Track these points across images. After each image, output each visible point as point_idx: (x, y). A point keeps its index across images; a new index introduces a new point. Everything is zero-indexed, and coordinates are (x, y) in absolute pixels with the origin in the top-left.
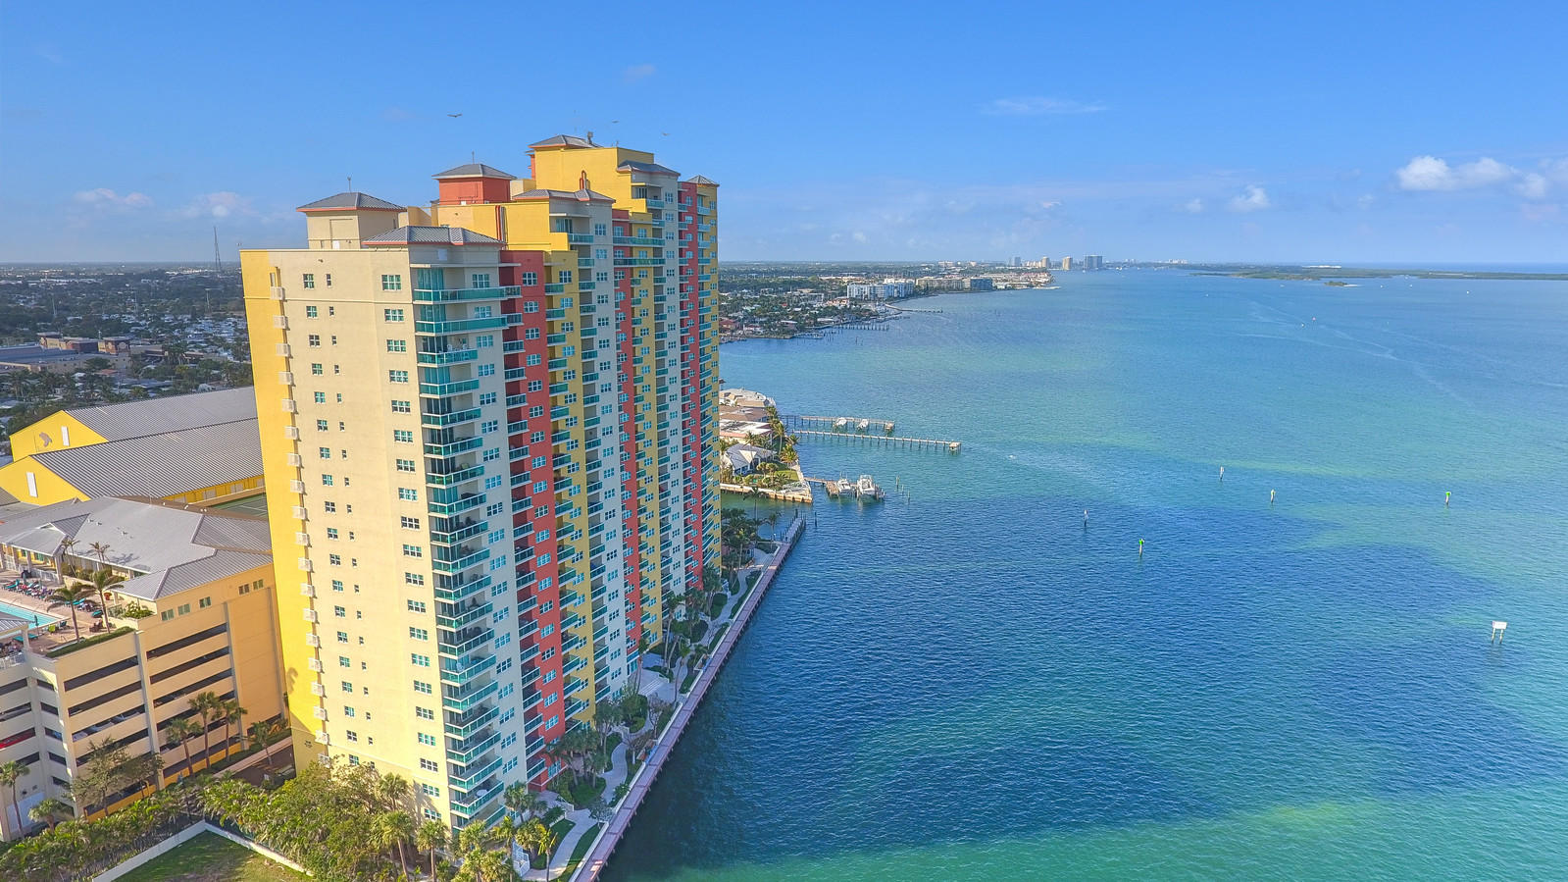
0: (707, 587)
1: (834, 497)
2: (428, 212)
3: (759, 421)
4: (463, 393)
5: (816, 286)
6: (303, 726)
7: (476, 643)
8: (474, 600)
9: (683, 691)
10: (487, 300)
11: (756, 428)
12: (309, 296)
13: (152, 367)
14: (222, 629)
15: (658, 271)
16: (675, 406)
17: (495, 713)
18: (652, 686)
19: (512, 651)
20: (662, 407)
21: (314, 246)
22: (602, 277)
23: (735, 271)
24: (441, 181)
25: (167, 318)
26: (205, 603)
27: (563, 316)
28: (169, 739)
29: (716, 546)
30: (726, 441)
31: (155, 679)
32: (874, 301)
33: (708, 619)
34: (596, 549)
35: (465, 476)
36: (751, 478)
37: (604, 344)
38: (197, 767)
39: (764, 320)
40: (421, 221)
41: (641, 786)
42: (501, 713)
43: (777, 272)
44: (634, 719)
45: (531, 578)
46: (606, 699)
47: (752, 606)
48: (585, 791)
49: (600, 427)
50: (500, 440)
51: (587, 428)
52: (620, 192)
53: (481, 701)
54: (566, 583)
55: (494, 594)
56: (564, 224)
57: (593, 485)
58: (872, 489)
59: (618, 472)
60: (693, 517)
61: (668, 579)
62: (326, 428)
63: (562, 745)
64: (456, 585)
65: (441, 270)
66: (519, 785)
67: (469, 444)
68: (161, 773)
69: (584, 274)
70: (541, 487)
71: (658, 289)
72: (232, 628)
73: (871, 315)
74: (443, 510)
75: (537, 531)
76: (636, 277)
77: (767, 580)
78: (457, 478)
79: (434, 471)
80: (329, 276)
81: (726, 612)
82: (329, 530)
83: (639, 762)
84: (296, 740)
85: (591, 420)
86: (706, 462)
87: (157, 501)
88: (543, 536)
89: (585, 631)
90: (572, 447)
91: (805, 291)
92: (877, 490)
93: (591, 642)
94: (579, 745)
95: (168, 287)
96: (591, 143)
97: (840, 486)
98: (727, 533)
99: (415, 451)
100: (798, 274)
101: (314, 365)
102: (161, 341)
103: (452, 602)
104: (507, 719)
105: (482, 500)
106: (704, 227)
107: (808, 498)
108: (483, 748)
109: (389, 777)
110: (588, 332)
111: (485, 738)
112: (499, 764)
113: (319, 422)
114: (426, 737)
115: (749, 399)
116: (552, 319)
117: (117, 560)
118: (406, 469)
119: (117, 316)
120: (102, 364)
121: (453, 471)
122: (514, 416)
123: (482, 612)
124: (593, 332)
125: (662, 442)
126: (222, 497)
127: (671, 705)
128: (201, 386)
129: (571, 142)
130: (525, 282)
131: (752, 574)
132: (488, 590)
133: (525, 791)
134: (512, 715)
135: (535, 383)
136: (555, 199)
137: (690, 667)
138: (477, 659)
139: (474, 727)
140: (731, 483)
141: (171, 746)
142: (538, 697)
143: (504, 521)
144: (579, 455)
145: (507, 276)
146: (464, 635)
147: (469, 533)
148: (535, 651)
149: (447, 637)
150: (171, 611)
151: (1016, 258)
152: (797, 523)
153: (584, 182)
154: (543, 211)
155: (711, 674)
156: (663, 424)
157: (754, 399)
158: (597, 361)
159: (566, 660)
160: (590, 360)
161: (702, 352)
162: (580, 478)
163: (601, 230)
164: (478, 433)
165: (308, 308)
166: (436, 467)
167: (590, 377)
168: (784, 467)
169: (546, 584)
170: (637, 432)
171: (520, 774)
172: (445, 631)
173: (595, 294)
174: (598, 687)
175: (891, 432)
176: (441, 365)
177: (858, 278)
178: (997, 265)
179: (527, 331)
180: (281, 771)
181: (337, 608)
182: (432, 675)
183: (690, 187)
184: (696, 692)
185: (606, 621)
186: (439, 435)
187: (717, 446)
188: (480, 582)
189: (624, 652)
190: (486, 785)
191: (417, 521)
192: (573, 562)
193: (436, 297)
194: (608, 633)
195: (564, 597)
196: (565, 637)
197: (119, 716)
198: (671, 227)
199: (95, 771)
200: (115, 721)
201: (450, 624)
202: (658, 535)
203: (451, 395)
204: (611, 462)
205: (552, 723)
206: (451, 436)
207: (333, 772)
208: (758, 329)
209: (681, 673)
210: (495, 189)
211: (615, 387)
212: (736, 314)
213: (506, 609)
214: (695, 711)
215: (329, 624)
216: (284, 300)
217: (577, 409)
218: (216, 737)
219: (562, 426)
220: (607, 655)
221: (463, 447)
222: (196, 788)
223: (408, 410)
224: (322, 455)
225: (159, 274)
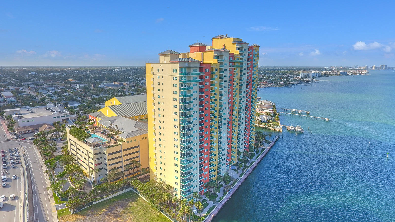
0: (249, 151)
1: (289, 131)
2: (187, 54)
3: (270, 109)
4: (189, 97)
5: (291, 74)
6: (152, 170)
7: (188, 157)
8: (189, 146)
9: (240, 176)
10: (196, 75)
11: (268, 111)
12: (158, 74)
13: (133, 89)
14: (138, 147)
15: (241, 69)
16: (244, 103)
17: (192, 174)
18: (232, 174)
19: (197, 160)
20: (240, 103)
21: (161, 62)
22: (226, 70)
23: (269, 69)
24: (190, 47)
25: (137, 78)
26: (135, 140)
27: (215, 80)
28: (126, 169)
29: (253, 140)
30: (260, 113)
31: (125, 155)
32: (308, 78)
33: (249, 159)
34: (220, 138)
35: (188, 117)
36: (266, 124)
37: (225, 87)
38: (131, 176)
39: (275, 82)
40: (185, 56)
41: (226, 198)
42: (193, 174)
43: (280, 69)
44: (227, 181)
45: (203, 143)
46: (220, 175)
47: (262, 157)
48: (212, 197)
49: (223, 107)
50: (197, 109)
51: (219, 107)
52: (233, 49)
53: (189, 171)
54: (212, 145)
55: (193, 146)
56: (217, 57)
57: (220, 122)
58: (300, 130)
59: (227, 119)
60: (247, 132)
61: (239, 147)
62: (160, 104)
63: (208, 184)
64: (185, 142)
65: (186, 68)
66: (196, 192)
67: (190, 109)
68: (124, 176)
69: (221, 69)
70: (207, 121)
71: (241, 73)
72: (140, 146)
73: (307, 81)
74: (183, 124)
75: (205, 132)
76: (235, 70)
77: (267, 151)
78: (186, 117)
79: (181, 115)
80: (162, 69)
81: (254, 158)
82: (159, 127)
83: (227, 192)
84: (150, 174)
85: (221, 106)
86: (252, 118)
87: (129, 118)
88: (206, 133)
89: (216, 158)
90: (215, 112)
91: (288, 75)
92: (302, 130)
93: (217, 161)
94: (212, 185)
95: (138, 71)
96: (227, 37)
97: (291, 128)
98: (256, 138)
99: (177, 110)
100: (286, 70)
101: (158, 89)
102: (135, 83)
103: (183, 146)
104: (195, 176)
105: (192, 123)
106: (255, 57)
107: (281, 130)
108: (189, 182)
109: (168, 185)
110: (221, 83)
111: (189, 180)
112: (192, 186)
113: (159, 102)
114: (176, 177)
115: (268, 103)
116: (212, 80)
117: (120, 129)
118: (176, 114)
119: (128, 77)
120: (124, 88)
121: (186, 115)
122: (201, 103)
123: (190, 149)
124: (223, 84)
125: (240, 112)
126: (142, 118)
127: (237, 179)
128: (142, 93)
129: (222, 37)
130: (206, 71)
131: (263, 149)
132: (192, 144)
133: (198, 194)
134: (196, 175)
135: (207, 96)
136: (215, 51)
137: (243, 170)
138: (189, 160)
139: (187, 176)
140: (260, 125)
141: (127, 170)
142: (203, 172)
143: (197, 128)
144: (217, 114)
145: (201, 70)
146: (186, 154)
147: (188, 130)
148: (203, 160)
149: (182, 154)
150: (128, 141)
151: (356, 66)
152: (277, 137)
153: (224, 46)
154: (212, 54)
155: (248, 173)
156: (240, 108)
157: (269, 103)
158: (223, 91)
159: (210, 164)
160: (221, 91)
161: (252, 90)
162: (217, 120)
163: (226, 58)
164: (192, 107)
165: (158, 76)
166: (182, 114)
167: (221, 95)
168: (275, 122)
169: (206, 145)
170: (233, 109)
171: (197, 190)
172: (182, 153)
173: (224, 74)
174: (218, 172)
175: (308, 114)
176: (184, 90)
177: (304, 71)
178: (350, 68)
179: (206, 83)
180: (147, 180)
181: (160, 145)
182: (178, 163)
183: (252, 47)
184: (244, 177)
185: (222, 156)
186: (183, 107)
187: (255, 114)
188: (190, 142)
189: (225, 164)
190: (189, 191)
191: (177, 126)
192: (214, 140)
193: (184, 75)
194: (222, 159)
195: (211, 148)
196: (211, 158)
197: (117, 162)
198: (246, 57)
199: (112, 173)
200: (117, 163)
201: (183, 151)
202: (237, 136)
203: (186, 97)
204: (225, 116)
205: (206, 179)
206: (186, 107)
207: (157, 182)
208: (273, 84)
209: (240, 172)
210: (202, 49)
211: (227, 98)
212: (267, 80)
213: (196, 150)
214: (243, 182)
215: (158, 148)
216: (153, 75)
217: (217, 103)
218: (135, 170)
219: (213, 106)
220: (221, 164)
221: (188, 110)
222: (130, 180)
223: (177, 100)
224: (159, 110)
225: (137, 69)
